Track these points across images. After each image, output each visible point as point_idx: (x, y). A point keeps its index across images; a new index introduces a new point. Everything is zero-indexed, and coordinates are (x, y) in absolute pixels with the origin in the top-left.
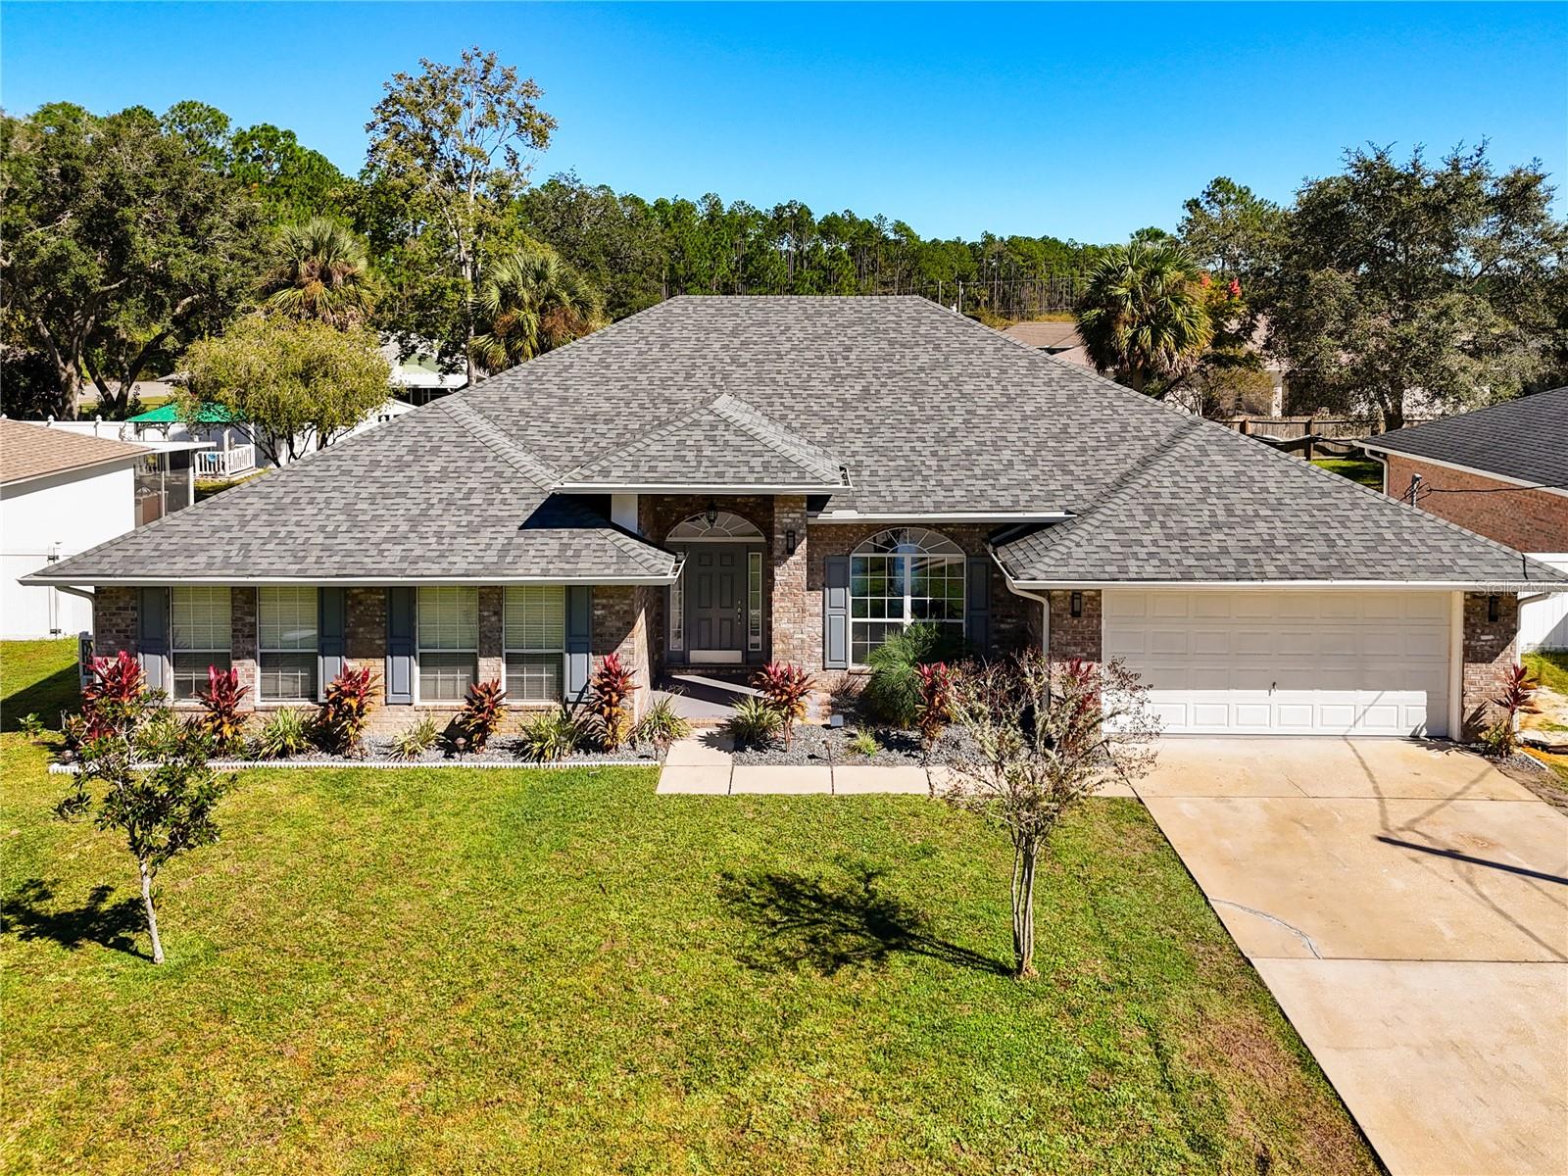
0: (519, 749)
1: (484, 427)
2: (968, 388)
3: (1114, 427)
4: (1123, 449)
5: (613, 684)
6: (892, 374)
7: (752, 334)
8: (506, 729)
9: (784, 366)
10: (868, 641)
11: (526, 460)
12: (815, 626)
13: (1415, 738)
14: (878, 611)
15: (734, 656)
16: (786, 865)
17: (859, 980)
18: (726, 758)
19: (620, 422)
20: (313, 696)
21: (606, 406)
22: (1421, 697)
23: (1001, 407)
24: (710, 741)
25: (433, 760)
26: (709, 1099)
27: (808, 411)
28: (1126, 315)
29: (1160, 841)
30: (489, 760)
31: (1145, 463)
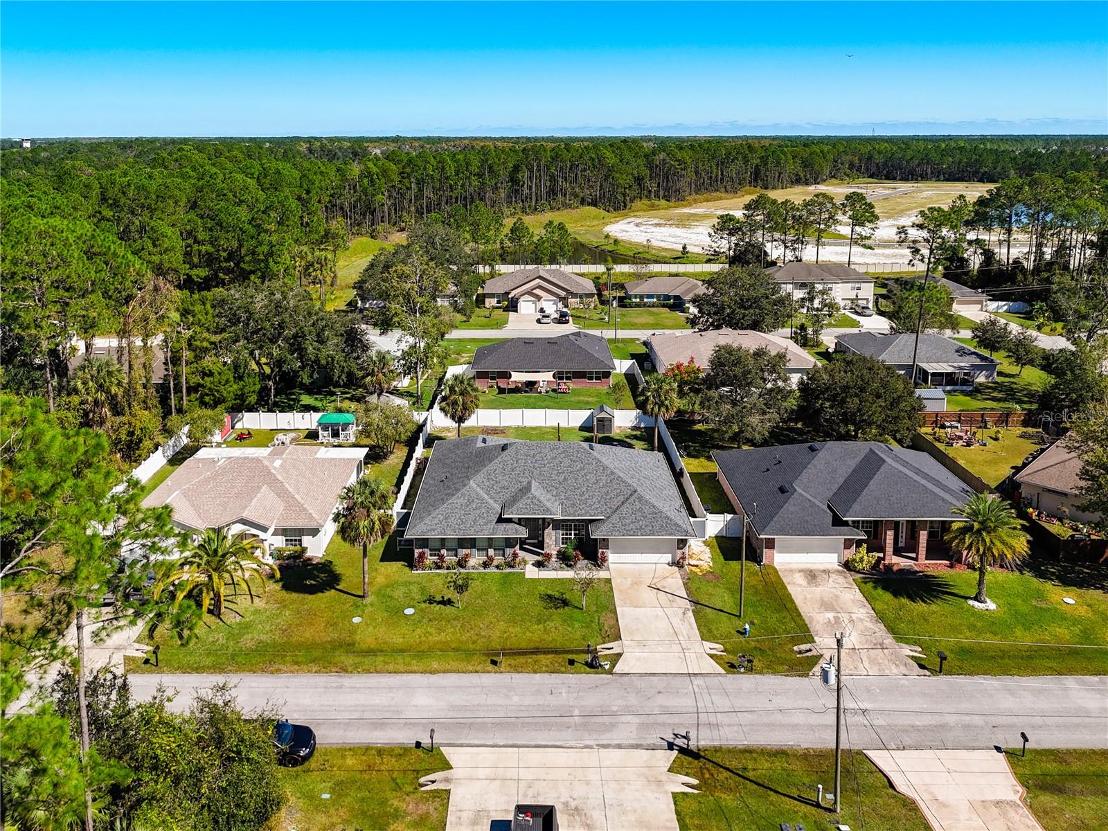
0: (498, 567)
1: (481, 492)
2: (588, 477)
3: (619, 491)
4: (619, 498)
5: (515, 555)
6: (571, 472)
7: (537, 457)
8: (495, 563)
9: (546, 469)
10: (564, 541)
11: (491, 502)
12: (554, 538)
13: (668, 564)
14: (567, 534)
15: (536, 541)
16: (549, 592)
17: (561, 611)
18: (537, 569)
19: (510, 489)
20: (456, 556)
21: (506, 484)
22: (670, 555)
23: (595, 484)
24: (533, 565)
25: (482, 570)
26: (541, 626)
27: (551, 485)
28: (650, 402)
29: (611, 588)
30: (492, 570)
31: (623, 503)
